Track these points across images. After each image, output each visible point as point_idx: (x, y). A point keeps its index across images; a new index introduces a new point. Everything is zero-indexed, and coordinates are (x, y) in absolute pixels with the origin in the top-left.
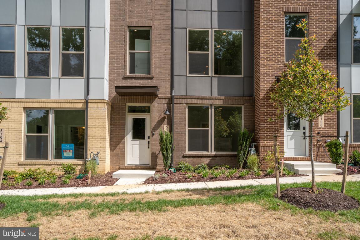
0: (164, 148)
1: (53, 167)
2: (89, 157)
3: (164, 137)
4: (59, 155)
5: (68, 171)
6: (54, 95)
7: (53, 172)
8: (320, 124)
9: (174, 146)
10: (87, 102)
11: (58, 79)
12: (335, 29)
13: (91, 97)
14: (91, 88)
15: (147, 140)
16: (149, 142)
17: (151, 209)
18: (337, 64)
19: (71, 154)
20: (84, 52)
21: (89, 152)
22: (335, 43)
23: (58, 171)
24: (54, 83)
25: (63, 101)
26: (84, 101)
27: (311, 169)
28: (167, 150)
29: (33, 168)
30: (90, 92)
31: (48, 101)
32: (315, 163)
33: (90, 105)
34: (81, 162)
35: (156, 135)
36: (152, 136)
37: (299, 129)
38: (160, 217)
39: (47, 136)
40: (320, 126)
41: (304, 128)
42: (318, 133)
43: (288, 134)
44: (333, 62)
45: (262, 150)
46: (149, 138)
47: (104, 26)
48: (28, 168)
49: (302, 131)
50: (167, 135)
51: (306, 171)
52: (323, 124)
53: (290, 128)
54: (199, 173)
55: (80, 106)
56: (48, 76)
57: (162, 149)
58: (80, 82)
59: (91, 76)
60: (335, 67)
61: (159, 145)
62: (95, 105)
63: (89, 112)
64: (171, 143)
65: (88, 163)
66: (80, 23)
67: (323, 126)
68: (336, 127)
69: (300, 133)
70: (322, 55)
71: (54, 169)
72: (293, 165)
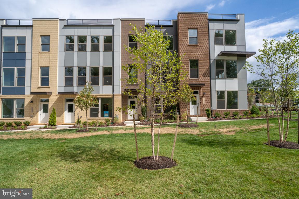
0: (143, 112)
1: (102, 120)
2: (115, 116)
3: (143, 108)
4: (102, 115)
5: (107, 121)
6: (101, 93)
7: (102, 122)
8: (204, 102)
9: (147, 111)
10: (113, 95)
11: (102, 87)
12: (209, 65)
13: (115, 93)
14: (114, 90)
15: (136, 109)
16: (137, 110)
17: (141, 129)
18: (210, 79)
19: (107, 115)
20: (112, 76)
21: (114, 114)
22: (209, 71)
23: (104, 122)
24: (101, 88)
25: (104, 95)
26: (112, 95)
27: (196, 119)
28: (144, 113)
29: (95, 120)
30: (114, 91)
31: (99, 95)
32: (198, 117)
33: (114, 96)
34: (111, 118)
35: (140, 107)
36: (138, 108)
37: (196, 104)
38: (144, 130)
39: (98, 108)
40: (204, 103)
41: (198, 104)
42: (203, 106)
43: (191, 106)
44: (209, 78)
45: (181, 112)
46: (137, 108)
47: (119, 65)
48: (93, 120)
49: (197, 105)
50: (144, 107)
51: (195, 120)
52: (205, 102)
53: (192, 104)
54: (156, 122)
55: (111, 97)
56: (98, 85)
57: (142, 113)
58: (110, 87)
59: (114, 85)
60: (209, 80)
61: (141, 111)
62: (116, 96)
63: (114, 99)
64: (146, 110)
65: (114, 119)
66: (110, 65)
67: (205, 103)
68: (210, 103)
69: (196, 106)
70: (204, 76)
71: (102, 121)
72: (191, 118)
